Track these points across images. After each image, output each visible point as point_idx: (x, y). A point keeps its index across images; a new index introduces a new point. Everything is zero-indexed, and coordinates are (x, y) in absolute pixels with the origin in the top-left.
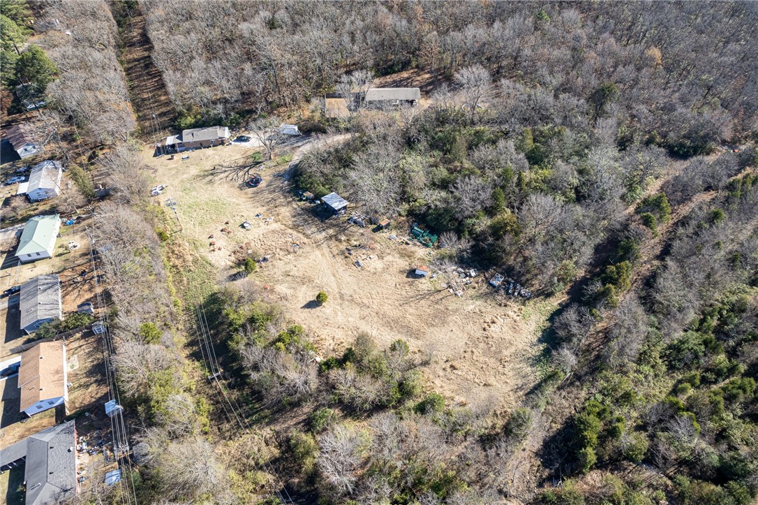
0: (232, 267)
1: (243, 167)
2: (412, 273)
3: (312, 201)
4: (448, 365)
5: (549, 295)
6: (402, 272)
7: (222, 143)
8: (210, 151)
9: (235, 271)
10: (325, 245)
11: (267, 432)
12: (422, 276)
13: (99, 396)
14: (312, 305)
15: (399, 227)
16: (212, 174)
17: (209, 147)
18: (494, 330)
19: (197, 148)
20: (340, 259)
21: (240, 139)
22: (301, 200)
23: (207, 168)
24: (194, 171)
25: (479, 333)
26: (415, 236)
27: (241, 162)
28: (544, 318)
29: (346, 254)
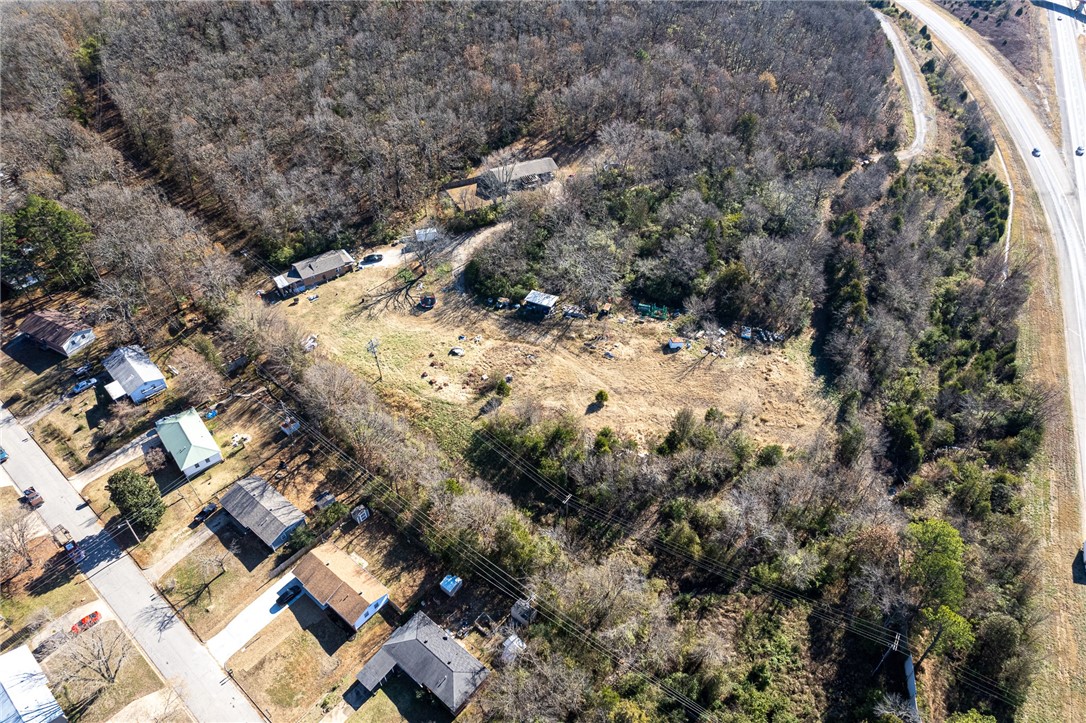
0: (476, 399)
1: (397, 291)
2: (666, 349)
3: (511, 306)
4: (758, 419)
5: (798, 333)
6: (656, 350)
7: (350, 269)
8: (339, 283)
9: (483, 402)
10: (558, 348)
11: (630, 543)
12: (678, 349)
13: (418, 582)
14: (593, 408)
15: (621, 308)
16: (366, 308)
17: (334, 278)
18: (774, 376)
19: (320, 284)
20: (585, 356)
21: (369, 260)
22: (497, 309)
23: (353, 303)
24: (338, 310)
25: (764, 385)
26: (644, 313)
27: (390, 285)
28: (806, 355)
29: (588, 348)
